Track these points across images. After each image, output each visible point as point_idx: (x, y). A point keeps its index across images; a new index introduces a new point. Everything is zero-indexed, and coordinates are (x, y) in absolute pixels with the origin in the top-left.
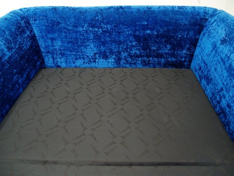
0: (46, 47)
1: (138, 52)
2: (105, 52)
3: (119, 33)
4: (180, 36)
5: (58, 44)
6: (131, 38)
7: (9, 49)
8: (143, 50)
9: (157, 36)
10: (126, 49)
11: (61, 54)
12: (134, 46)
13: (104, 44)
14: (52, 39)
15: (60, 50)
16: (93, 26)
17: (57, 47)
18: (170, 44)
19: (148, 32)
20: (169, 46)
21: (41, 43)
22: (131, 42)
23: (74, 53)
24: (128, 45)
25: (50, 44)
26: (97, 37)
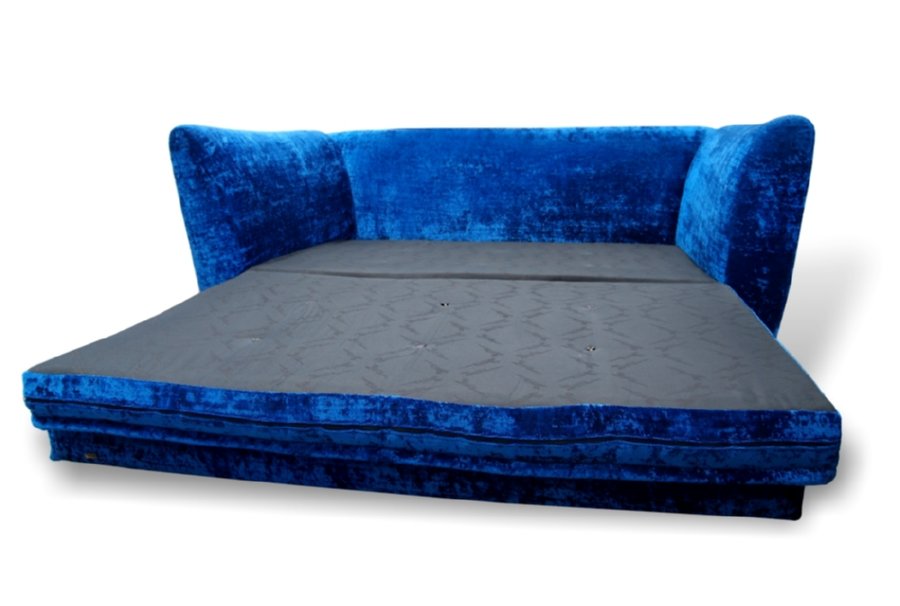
0: (365, 198)
1: (555, 209)
2: (486, 209)
3: (519, 172)
4: (645, 177)
5: (391, 193)
6: (543, 182)
7: (309, 166)
8: (568, 205)
9: (597, 178)
10: (531, 203)
11: (394, 212)
12: (547, 197)
13: (484, 193)
14: (382, 183)
15: (393, 204)
16: (465, 161)
17: (387, 199)
18: (625, 192)
19: (578, 169)
20: (622, 198)
21: (356, 190)
22: (542, 189)
23: (421, 211)
24: (534, 195)
25: (375, 192)
26: (472, 181)
